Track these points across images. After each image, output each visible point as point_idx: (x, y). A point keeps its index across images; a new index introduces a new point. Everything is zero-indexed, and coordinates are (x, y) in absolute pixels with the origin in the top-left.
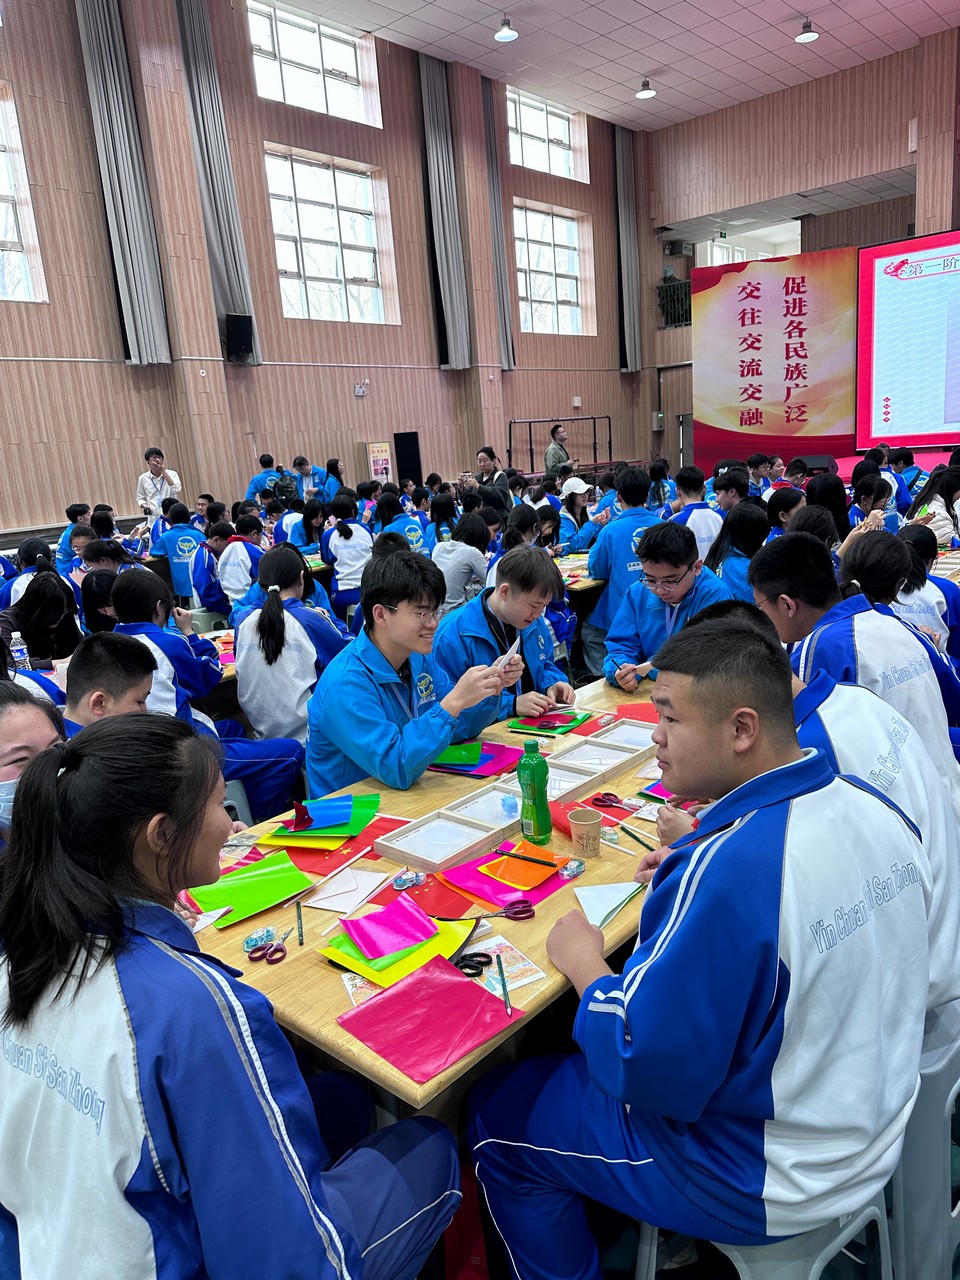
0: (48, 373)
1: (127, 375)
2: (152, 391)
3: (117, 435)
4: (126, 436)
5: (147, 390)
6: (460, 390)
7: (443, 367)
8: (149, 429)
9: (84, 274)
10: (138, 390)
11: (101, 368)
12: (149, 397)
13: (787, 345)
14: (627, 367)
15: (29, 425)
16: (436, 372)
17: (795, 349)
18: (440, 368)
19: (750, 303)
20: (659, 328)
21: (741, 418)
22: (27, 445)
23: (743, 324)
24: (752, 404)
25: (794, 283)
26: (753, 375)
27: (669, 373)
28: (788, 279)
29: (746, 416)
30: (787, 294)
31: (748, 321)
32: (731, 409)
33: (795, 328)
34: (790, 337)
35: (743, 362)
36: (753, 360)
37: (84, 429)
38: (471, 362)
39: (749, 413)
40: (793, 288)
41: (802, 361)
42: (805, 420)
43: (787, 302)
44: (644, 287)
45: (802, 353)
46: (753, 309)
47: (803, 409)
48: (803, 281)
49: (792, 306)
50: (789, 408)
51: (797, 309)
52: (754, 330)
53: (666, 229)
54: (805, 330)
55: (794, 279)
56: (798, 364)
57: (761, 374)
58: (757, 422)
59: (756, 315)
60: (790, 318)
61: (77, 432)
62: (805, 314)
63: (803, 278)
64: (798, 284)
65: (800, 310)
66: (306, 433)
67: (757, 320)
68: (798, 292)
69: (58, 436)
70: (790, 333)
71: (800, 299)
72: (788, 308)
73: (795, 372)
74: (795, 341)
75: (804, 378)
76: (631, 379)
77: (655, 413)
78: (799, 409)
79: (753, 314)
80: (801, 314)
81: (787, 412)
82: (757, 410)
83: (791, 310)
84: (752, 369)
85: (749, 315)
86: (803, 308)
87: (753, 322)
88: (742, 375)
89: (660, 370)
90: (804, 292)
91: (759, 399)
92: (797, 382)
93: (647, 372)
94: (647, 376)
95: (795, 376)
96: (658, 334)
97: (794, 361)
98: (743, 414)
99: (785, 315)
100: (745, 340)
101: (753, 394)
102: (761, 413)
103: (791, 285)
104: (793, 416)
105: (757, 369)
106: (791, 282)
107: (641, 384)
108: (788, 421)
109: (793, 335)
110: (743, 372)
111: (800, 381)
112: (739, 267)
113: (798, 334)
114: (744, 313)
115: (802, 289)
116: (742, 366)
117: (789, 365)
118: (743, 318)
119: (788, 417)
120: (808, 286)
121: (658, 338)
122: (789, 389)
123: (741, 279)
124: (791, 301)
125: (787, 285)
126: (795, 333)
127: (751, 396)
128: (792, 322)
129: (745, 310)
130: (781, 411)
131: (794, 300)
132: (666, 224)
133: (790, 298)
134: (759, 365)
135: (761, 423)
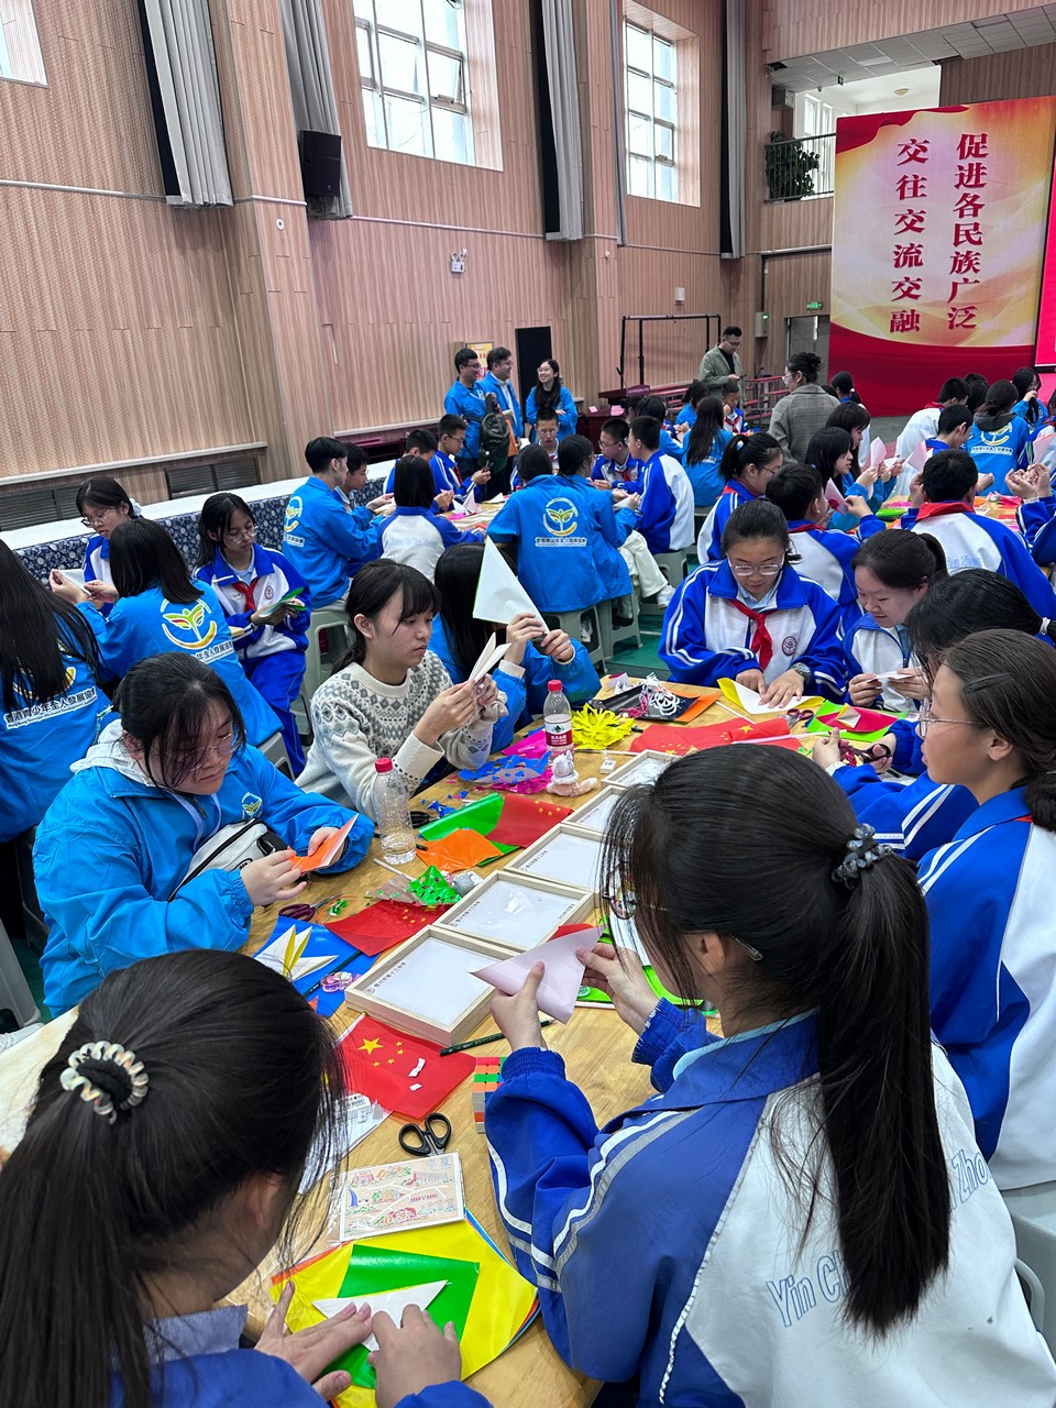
0: (51, 210)
1: (166, 223)
2: (200, 251)
3: (155, 323)
4: (169, 324)
5: (194, 249)
6: (565, 271)
7: (550, 236)
8: (199, 313)
9: (97, 40)
10: (183, 251)
11: (129, 208)
12: (198, 261)
13: (958, 226)
14: (731, 251)
15: (27, 298)
16: (540, 241)
17: (967, 232)
18: (544, 238)
19: (913, 168)
20: (765, 202)
21: (893, 322)
22: (26, 334)
23: (902, 197)
24: (907, 304)
25: (971, 142)
26: (910, 265)
27: (777, 263)
28: (964, 137)
29: (898, 320)
30: (962, 157)
31: (909, 193)
32: (879, 310)
33: (969, 203)
34: (962, 215)
35: (899, 247)
36: (912, 245)
37: (108, 307)
38: (584, 232)
39: (902, 316)
40: (970, 149)
41: (974, 249)
42: (973, 326)
43: (961, 168)
44: (752, 144)
45: (975, 238)
46: (916, 177)
47: (971, 312)
48: (984, 141)
49: (967, 173)
50: (954, 309)
51: (974, 178)
52: (916, 204)
53: (779, 66)
54: (981, 206)
55: (972, 137)
56: (969, 252)
57: (921, 264)
58: (912, 327)
59: (920, 184)
60: (963, 190)
61: (98, 312)
62: (982, 185)
63: (984, 136)
64: (977, 144)
65: (977, 180)
66: (395, 326)
67: (920, 192)
68: (977, 155)
69: (72, 319)
70: (962, 210)
71: (978, 165)
72: (962, 176)
73: (963, 263)
74: (968, 220)
75: (976, 271)
76: (731, 268)
77: (759, 314)
78: (967, 312)
79: (916, 183)
80: (977, 185)
81: (950, 315)
82: (913, 311)
83: (965, 179)
84: (910, 257)
85: (910, 185)
86: (981, 177)
87: (915, 195)
88: (897, 265)
89: (765, 257)
90: (984, 155)
91: (916, 297)
92: (966, 275)
93: (751, 259)
94: (751, 263)
95: (964, 268)
96: (765, 209)
97: (964, 248)
98: (894, 317)
99: (957, 186)
100: (904, 217)
101: (909, 290)
102: (918, 316)
103: (967, 146)
104: (958, 321)
105: (917, 258)
106: (968, 141)
107: (742, 277)
108: (951, 327)
109: (966, 212)
110: (897, 260)
111: (970, 275)
112: (902, 118)
113: (971, 212)
114: (904, 181)
115: (981, 152)
116: (897, 253)
117: (958, 253)
118: (902, 189)
119: (952, 322)
120: (990, 147)
121: (765, 216)
122: (955, 285)
123: (902, 134)
124: (966, 168)
125: (962, 145)
126: (969, 211)
127: (907, 294)
128: (965, 196)
129: (905, 177)
130: (942, 314)
131: (971, 165)
132: (782, 57)
133: (965, 164)
134: (919, 252)
135: (918, 329)
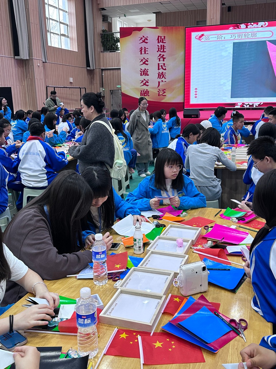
6: (23, 69)
7: (16, 57)
13: (159, 64)
14: (90, 67)
16: (13, 59)
17: (162, 66)
19: (144, 45)
23: (141, 54)
24: (145, 87)
27: (106, 72)
30: (158, 42)
32: (137, 89)
35: (141, 69)
36: (145, 69)
38: (29, 57)
39: (144, 91)
41: (164, 71)
42: (165, 95)
43: (158, 46)
44: (96, 33)
45: (164, 68)
46: (145, 48)
47: (164, 91)
49: (160, 48)
50: (159, 90)
52: (146, 56)
54: (165, 58)
57: (148, 75)
58: (147, 95)
60: (159, 53)
62: (165, 52)
64: (163, 39)
67: (147, 52)
70: (159, 59)
71: (163, 45)
73: (161, 75)
74: (161, 62)
77: (101, 88)
82: (147, 90)
84: (145, 73)
86: (165, 49)
89: (102, 70)
90: (165, 43)
91: (148, 85)
93: (98, 70)
96: (101, 54)
97: (161, 71)
98: (141, 91)
100: (142, 60)
101: (145, 83)
103: (160, 39)
104: (161, 94)
107: (95, 75)
110: (141, 73)
111: (163, 79)
112: (140, 29)
114: (141, 48)
118: (141, 51)
120: (166, 40)
122: (159, 82)
123: (140, 34)
126: (162, 59)
130: (156, 91)
132: (104, 7)
134: (147, 71)
